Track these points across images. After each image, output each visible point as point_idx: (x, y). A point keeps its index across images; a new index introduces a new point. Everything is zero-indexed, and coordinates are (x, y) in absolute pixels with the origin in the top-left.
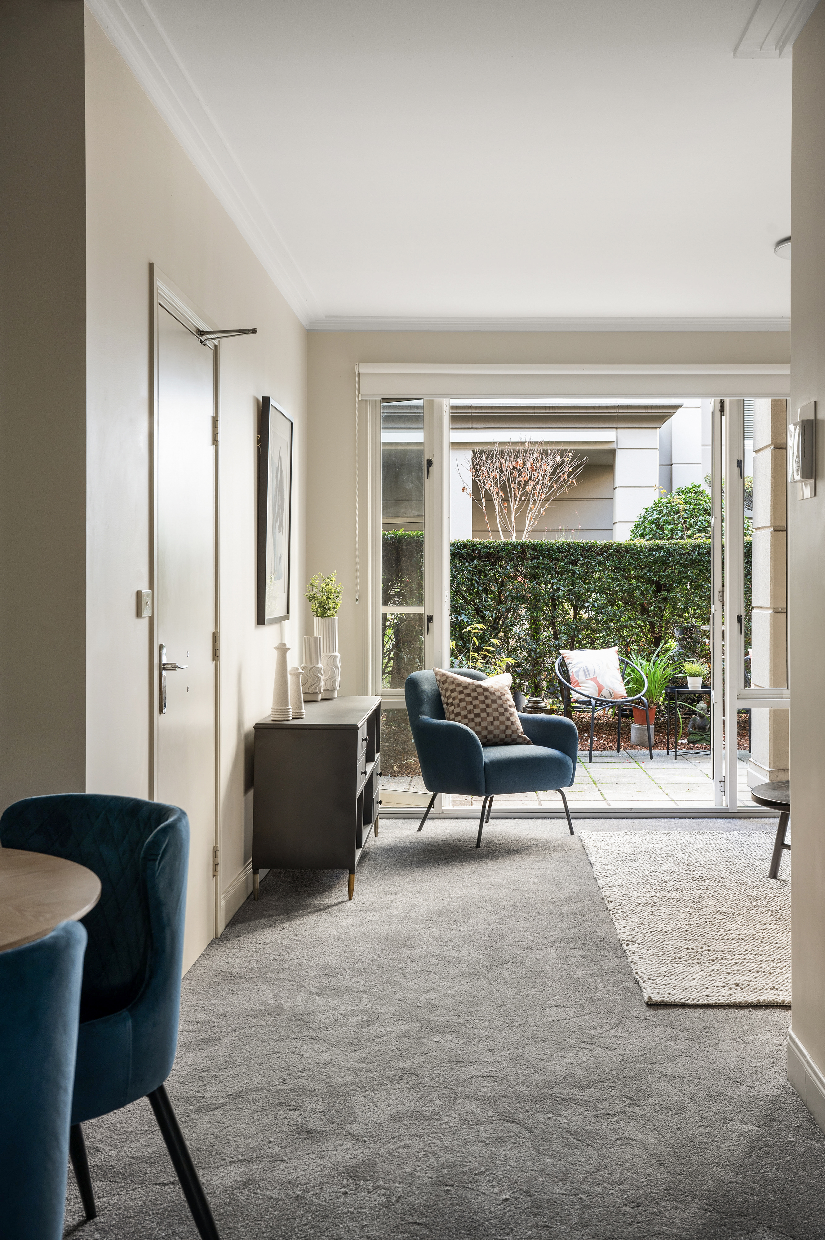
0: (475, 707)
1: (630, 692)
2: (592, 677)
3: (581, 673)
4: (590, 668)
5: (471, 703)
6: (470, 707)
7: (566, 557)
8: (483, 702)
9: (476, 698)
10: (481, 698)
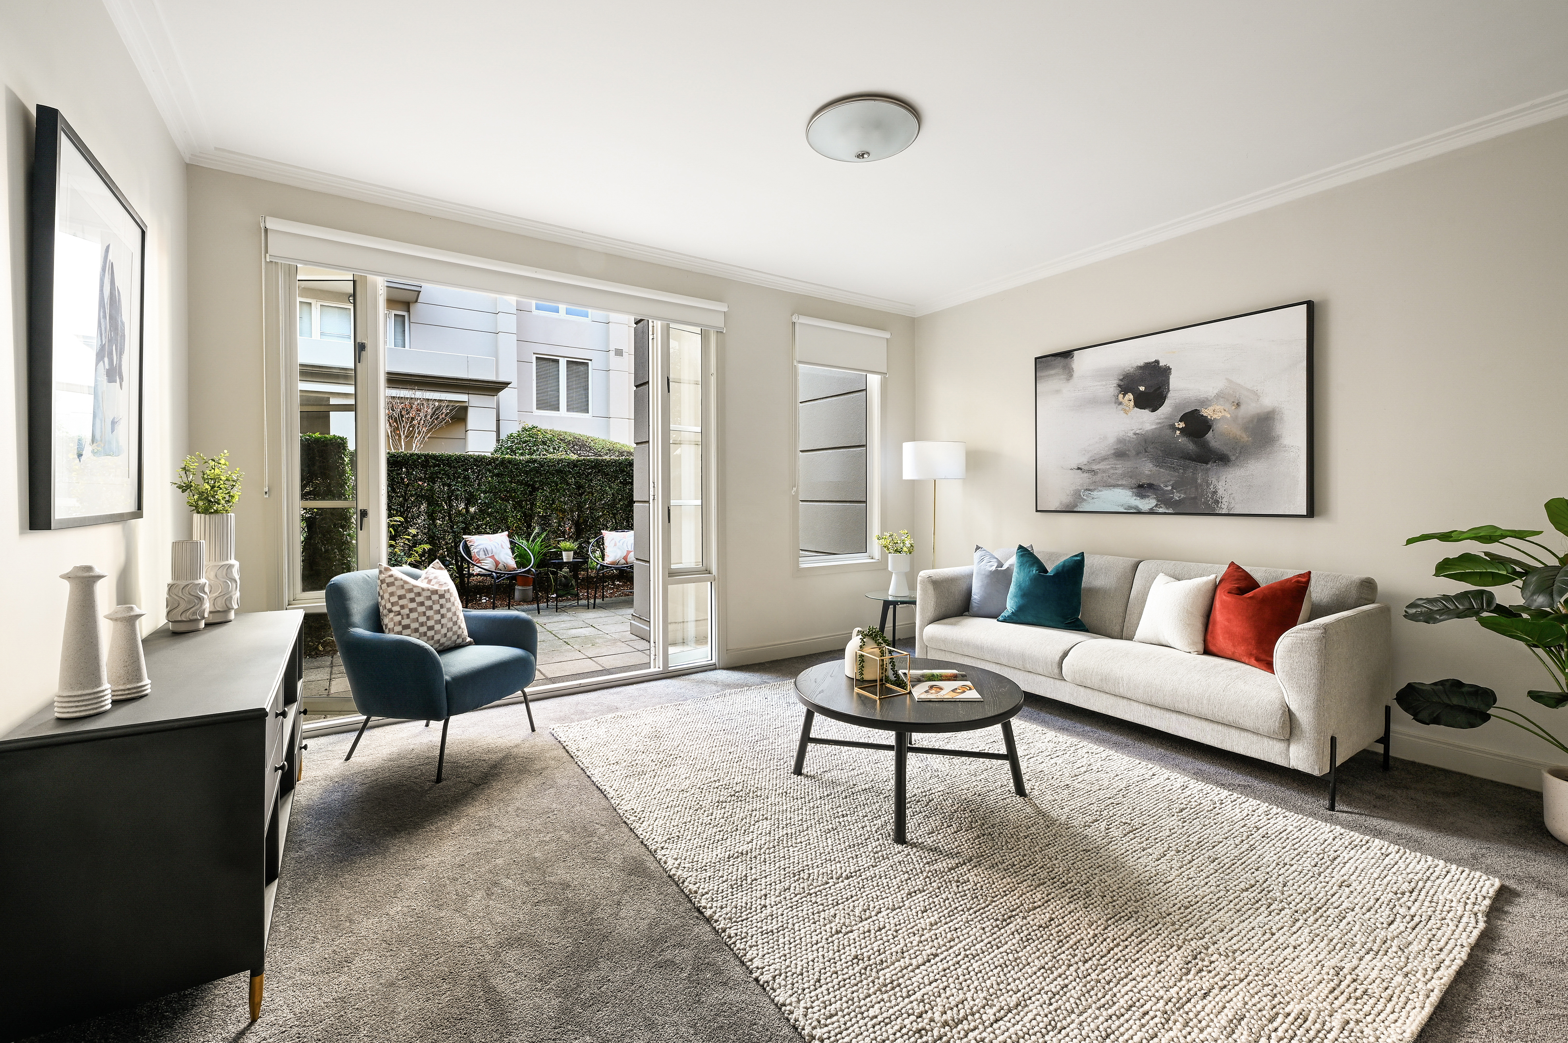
0: (428, 618)
1: (520, 565)
2: (490, 555)
3: (482, 553)
4: (489, 548)
5: (424, 614)
6: (422, 619)
7: (462, 466)
8: (438, 612)
9: (431, 608)
10: (436, 607)
